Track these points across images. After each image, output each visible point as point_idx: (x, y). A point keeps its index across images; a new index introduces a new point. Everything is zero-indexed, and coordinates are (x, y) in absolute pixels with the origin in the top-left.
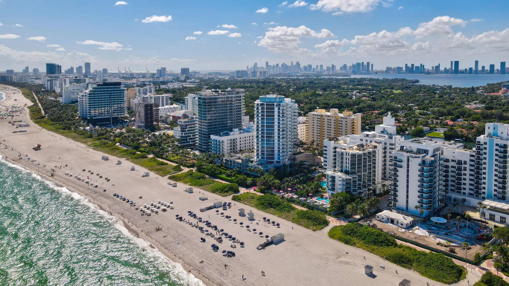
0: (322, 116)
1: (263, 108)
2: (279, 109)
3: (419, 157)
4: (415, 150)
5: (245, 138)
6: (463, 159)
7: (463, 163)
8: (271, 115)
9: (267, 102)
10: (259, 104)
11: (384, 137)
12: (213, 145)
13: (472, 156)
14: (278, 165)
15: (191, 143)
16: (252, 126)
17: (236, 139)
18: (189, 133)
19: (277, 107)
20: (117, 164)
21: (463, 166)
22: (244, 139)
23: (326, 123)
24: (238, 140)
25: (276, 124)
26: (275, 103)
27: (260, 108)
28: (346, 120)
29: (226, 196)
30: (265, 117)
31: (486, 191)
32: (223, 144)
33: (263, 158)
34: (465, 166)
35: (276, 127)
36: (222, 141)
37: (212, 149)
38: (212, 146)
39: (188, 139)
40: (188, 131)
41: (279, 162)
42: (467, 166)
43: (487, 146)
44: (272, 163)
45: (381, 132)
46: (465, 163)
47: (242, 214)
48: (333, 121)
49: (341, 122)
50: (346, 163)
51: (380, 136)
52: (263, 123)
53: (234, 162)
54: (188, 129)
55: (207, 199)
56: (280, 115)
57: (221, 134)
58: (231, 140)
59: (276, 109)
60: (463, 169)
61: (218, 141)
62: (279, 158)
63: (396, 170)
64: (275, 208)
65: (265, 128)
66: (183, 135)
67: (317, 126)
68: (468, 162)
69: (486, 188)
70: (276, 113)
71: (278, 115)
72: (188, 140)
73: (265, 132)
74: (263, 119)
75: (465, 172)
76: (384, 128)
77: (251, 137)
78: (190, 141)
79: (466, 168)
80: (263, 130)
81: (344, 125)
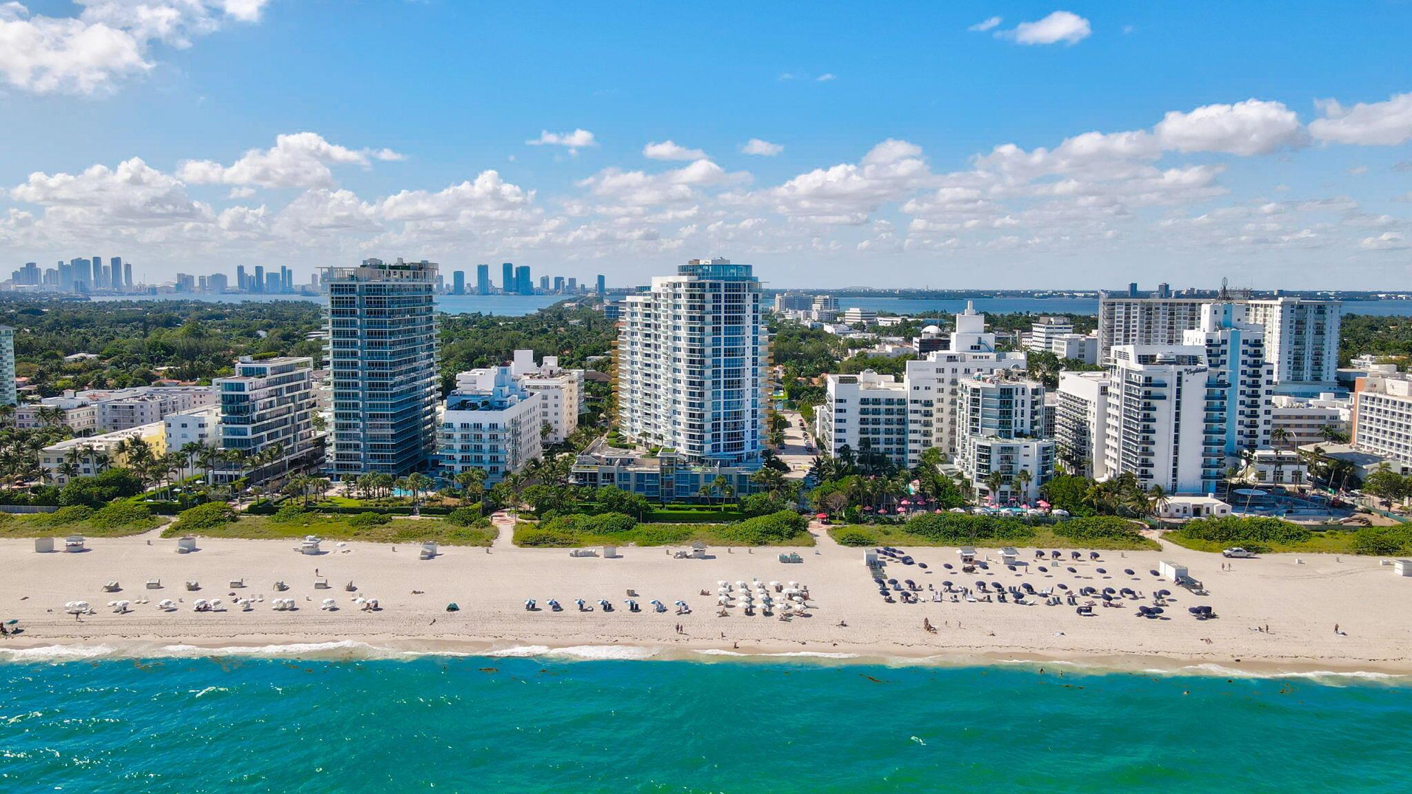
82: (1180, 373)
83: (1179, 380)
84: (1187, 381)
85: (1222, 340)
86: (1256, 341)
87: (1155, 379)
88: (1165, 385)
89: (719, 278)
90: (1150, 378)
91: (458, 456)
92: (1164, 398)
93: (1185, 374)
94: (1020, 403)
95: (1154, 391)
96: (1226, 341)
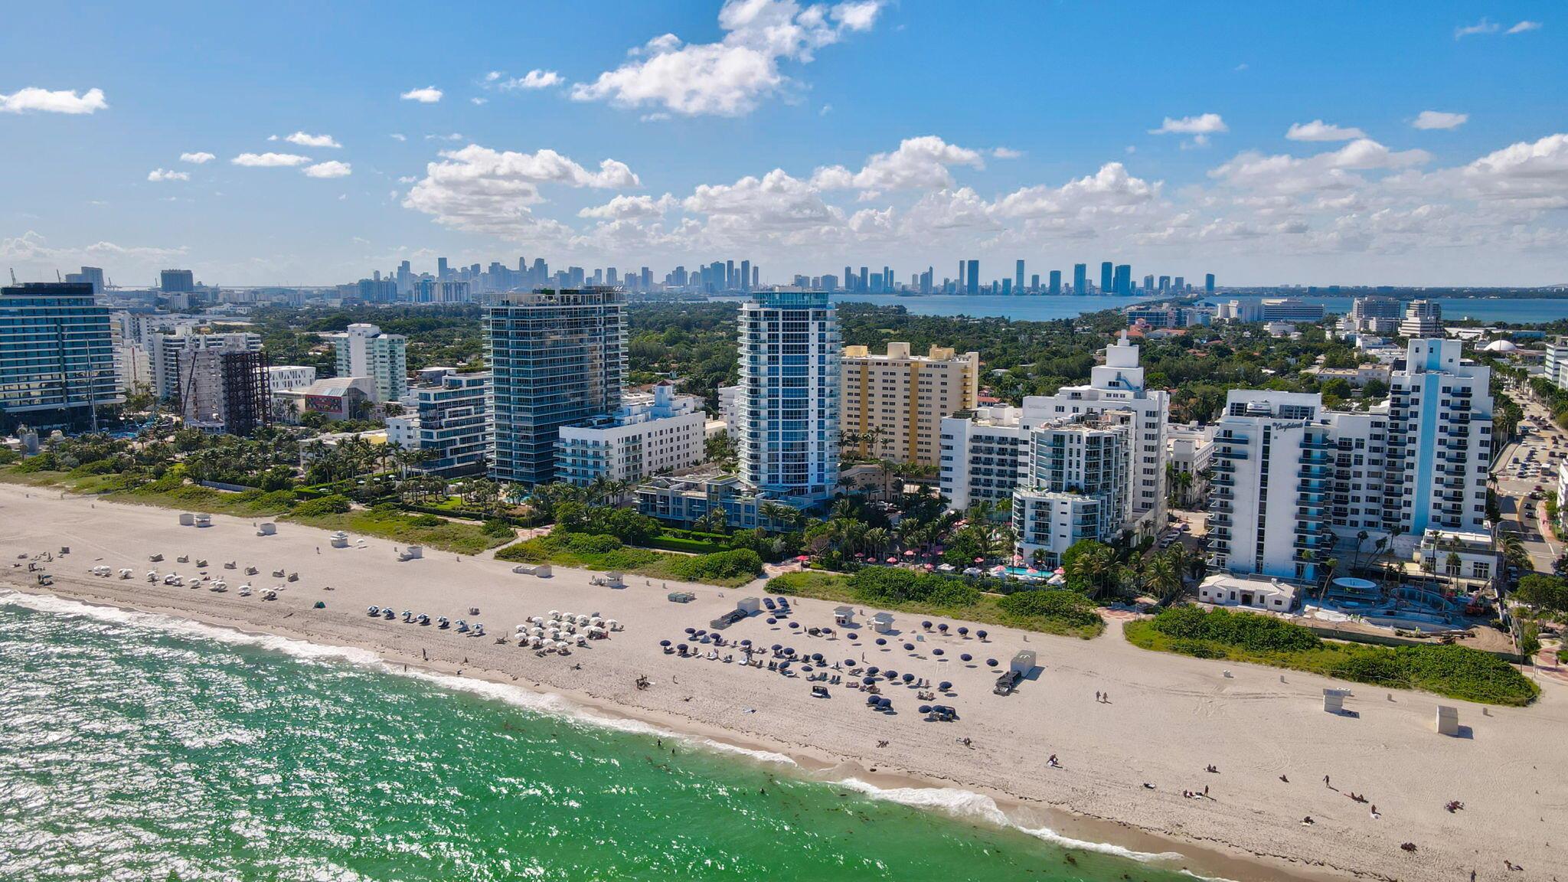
0: (865, 363)
1: (773, 327)
2: (822, 327)
3: (1300, 426)
4: (1276, 411)
5: (661, 433)
6: (1353, 435)
7: (1354, 444)
8: (797, 347)
9: (788, 307)
10: (762, 314)
11: (1123, 396)
12: (569, 460)
13: (1377, 424)
14: (819, 496)
15: (457, 465)
16: (671, 399)
17: (640, 437)
18: (450, 433)
19: (817, 323)
20: (259, 534)
21: (1354, 453)
22: (659, 437)
23: (878, 385)
24: (645, 440)
25: (813, 373)
26: (811, 311)
27: (764, 325)
28: (944, 371)
29: (741, 585)
30: (781, 355)
31: (1412, 510)
32: (607, 453)
33: (773, 479)
34: (1359, 452)
35: (813, 384)
36: (604, 443)
37: (565, 470)
38: (564, 461)
39: (448, 452)
40: (448, 425)
41: (820, 489)
42: (1364, 452)
43: (1420, 396)
44: (801, 492)
45: (1110, 384)
46: (1360, 444)
47: (847, 621)
48: (900, 378)
49: (929, 379)
50: (1070, 464)
51: (1109, 395)
52: (773, 371)
53: (679, 500)
54: (448, 419)
55: (693, 599)
56: (824, 347)
57: (595, 422)
58: (627, 439)
59: (813, 328)
60: (1352, 461)
61: (590, 443)
62: (821, 478)
63: (1227, 467)
64: (920, 599)
65: (781, 387)
66: (434, 440)
67: (849, 394)
68: (1367, 443)
69: (1413, 504)
70: (813, 341)
71: (820, 346)
73: (780, 399)
74: (773, 360)
75: (1358, 468)
76: (1119, 374)
78: (455, 457)
79: (1362, 456)
80: (773, 393)
81: (936, 387)
82: (1267, 428)
83: (1267, 437)
84: (1276, 438)
85: (1414, 387)
86: (1464, 389)
87: (1236, 433)
88: (1246, 442)
89: (777, 307)
90: (1230, 432)
91: (570, 470)
92: (1244, 457)
93: (1273, 429)
94: (1075, 453)
95: (1235, 448)
96: (1419, 387)
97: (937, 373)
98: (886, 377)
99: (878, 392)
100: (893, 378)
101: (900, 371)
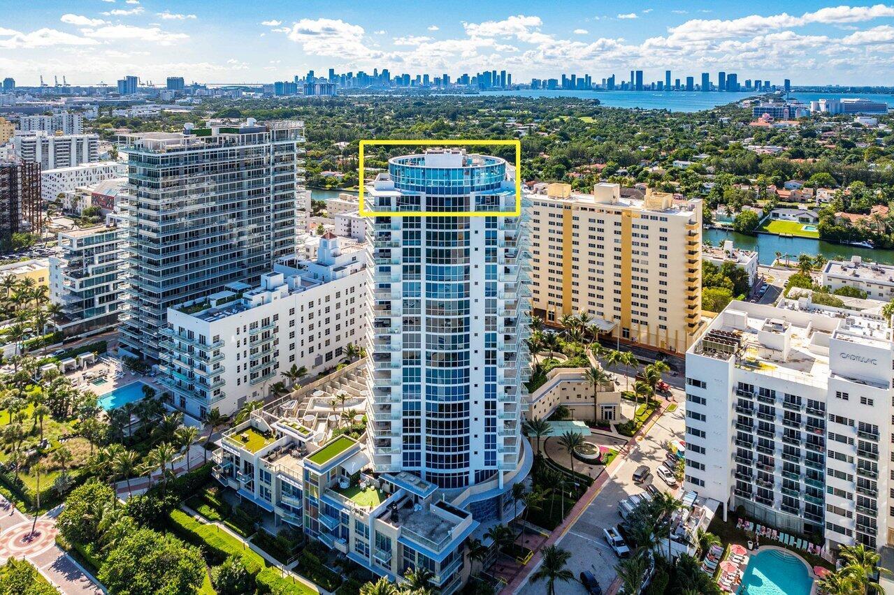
0: (568, 207)
1: (411, 220)
5: (311, 305)
8: (450, 252)
10: (391, 202)
12: (176, 353)
17: (276, 317)
18: (99, 280)
22: (307, 311)
23: (584, 232)
24: (283, 323)
27: (394, 220)
28: (664, 225)
30: (423, 264)
33: (411, 459)
36: (216, 339)
40: (98, 271)
44: (458, 480)
48: (609, 227)
49: (645, 232)
53: (268, 476)
54: (97, 264)
56: (495, 251)
58: (254, 326)
61: (196, 336)
62: (490, 458)
66: (77, 290)
67: (551, 239)
70: (477, 243)
71: (487, 251)
72: (97, 305)
77: (333, 298)
81: (654, 242)
97: (654, 226)
98: (592, 225)
99: (584, 240)
100: (600, 226)
101: (610, 220)
